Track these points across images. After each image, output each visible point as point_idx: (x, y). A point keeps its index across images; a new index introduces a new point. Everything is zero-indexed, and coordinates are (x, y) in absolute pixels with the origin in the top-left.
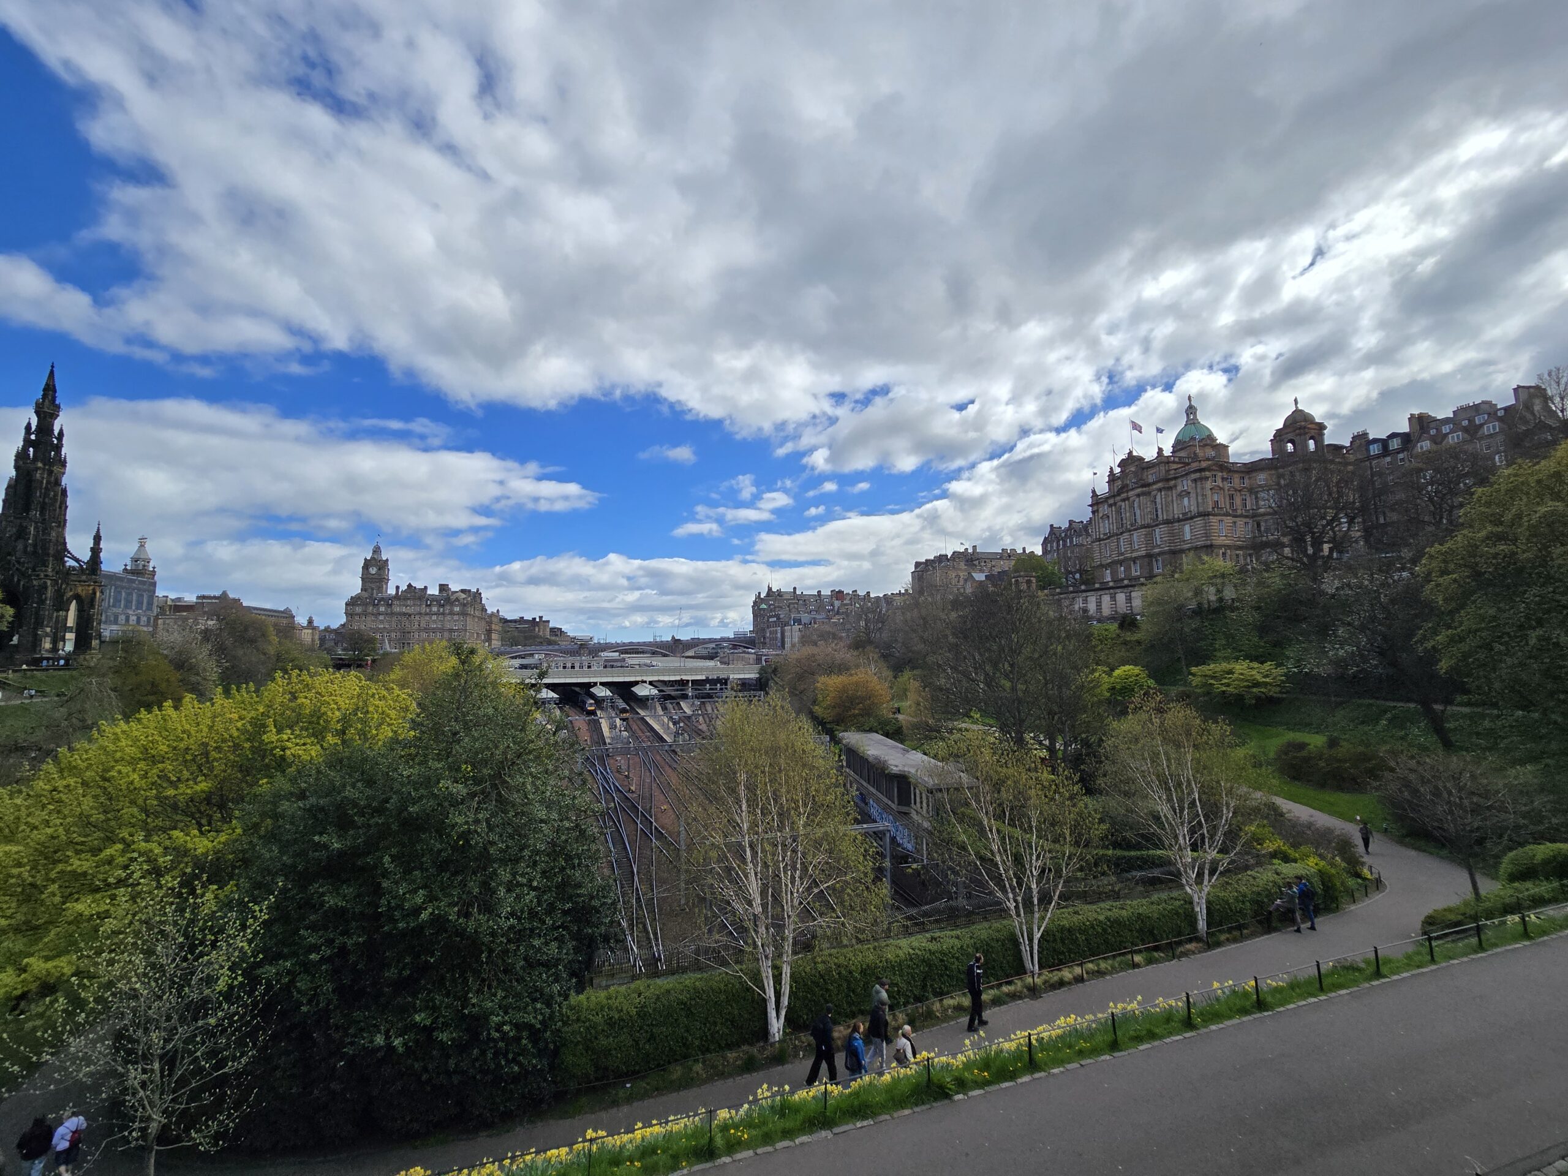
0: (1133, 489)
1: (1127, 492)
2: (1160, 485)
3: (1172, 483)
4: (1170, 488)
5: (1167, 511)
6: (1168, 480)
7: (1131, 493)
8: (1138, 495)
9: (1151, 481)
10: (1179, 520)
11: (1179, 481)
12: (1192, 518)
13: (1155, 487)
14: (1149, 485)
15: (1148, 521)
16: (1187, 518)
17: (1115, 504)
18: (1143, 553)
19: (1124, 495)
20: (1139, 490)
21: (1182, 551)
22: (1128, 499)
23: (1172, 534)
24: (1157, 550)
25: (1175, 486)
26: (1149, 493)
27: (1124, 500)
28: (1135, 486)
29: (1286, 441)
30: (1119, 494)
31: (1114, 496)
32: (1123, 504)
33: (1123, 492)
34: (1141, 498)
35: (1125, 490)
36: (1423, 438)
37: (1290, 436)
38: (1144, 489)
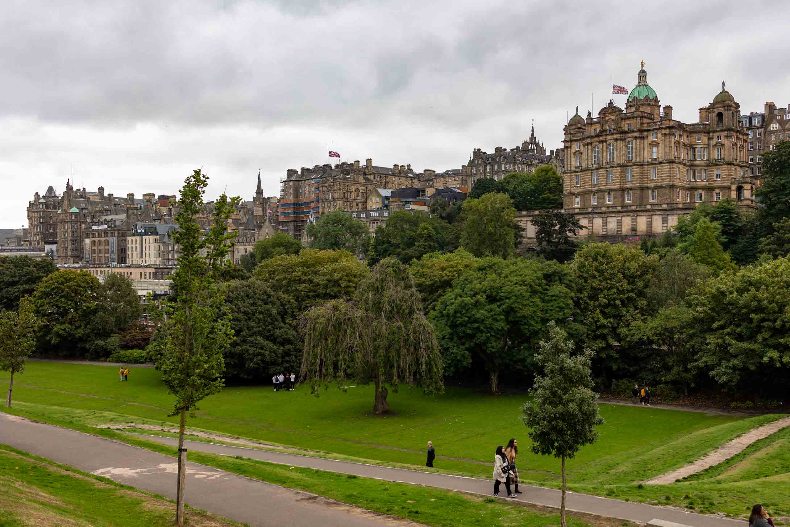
0: (610, 134)
1: (606, 135)
2: (636, 134)
3: (645, 134)
4: (642, 138)
5: (640, 155)
6: (642, 131)
7: (609, 137)
8: (616, 140)
9: (627, 129)
10: (648, 164)
11: (651, 133)
12: (660, 163)
13: (630, 135)
14: (625, 133)
15: (622, 161)
16: (655, 163)
17: (591, 144)
18: (617, 186)
19: (602, 138)
20: (618, 136)
21: (648, 188)
22: (606, 141)
23: (642, 174)
24: (628, 186)
25: (647, 137)
26: (623, 140)
27: (601, 142)
28: (615, 132)
29: (716, 113)
30: (597, 136)
31: (592, 137)
32: (601, 145)
33: (603, 135)
34: (619, 142)
35: (604, 133)
36: (774, 121)
37: (721, 110)
38: (622, 135)
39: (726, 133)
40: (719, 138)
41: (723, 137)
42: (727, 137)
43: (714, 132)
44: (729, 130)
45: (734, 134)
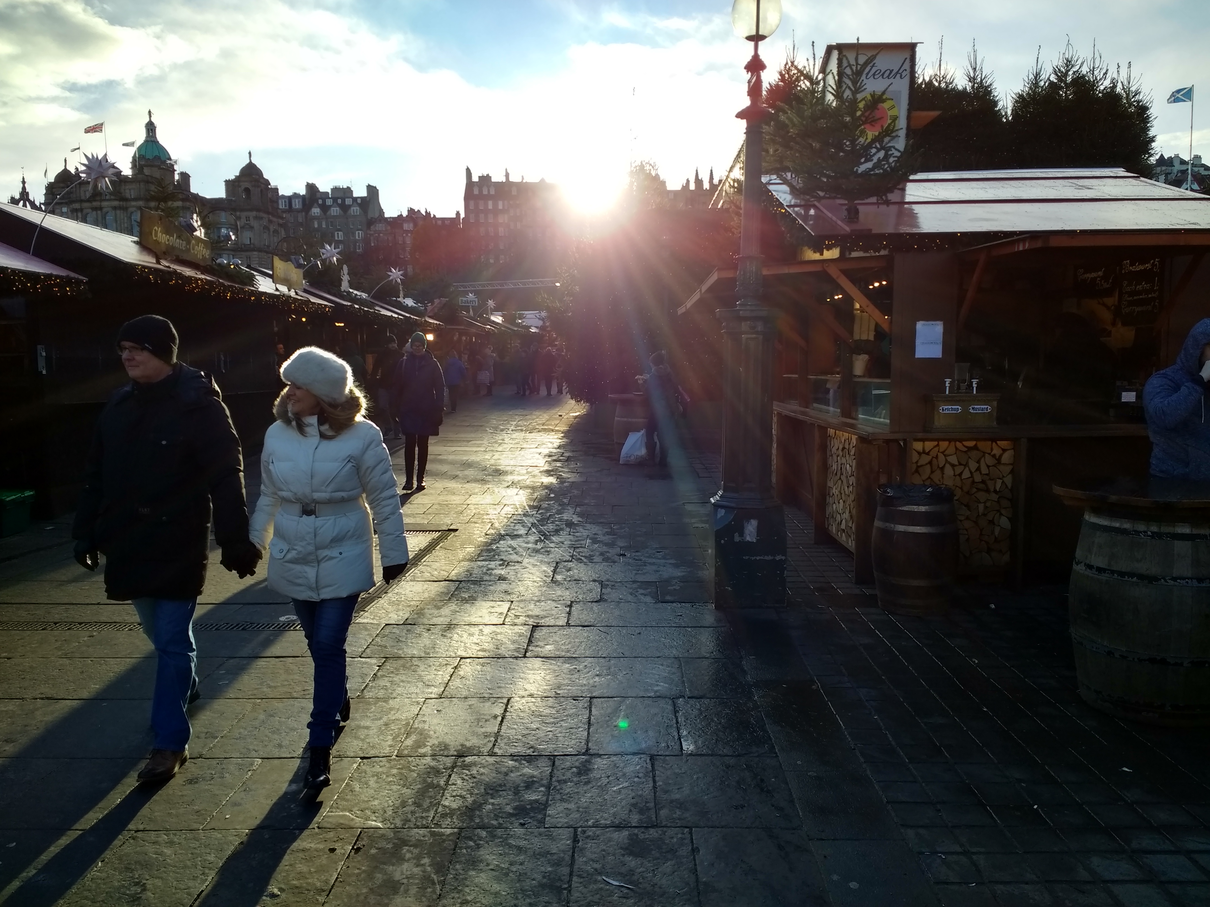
0: (108, 200)
1: (101, 201)
7: (105, 204)
8: (115, 208)
9: (128, 196)
13: (133, 203)
14: (126, 200)
17: (81, 210)
19: (96, 204)
20: (116, 203)
22: (101, 209)
26: (125, 209)
27: (95, 209)
28: (112, 197)
29: (243, 188)
30: (88, 201)
31: (81, 201)
32: (95, 213)
33: (95, 201)
34: (118, 212)
35: (98, 198)
36: (316, 205)
37: (247, 185)
38: (121, 203)
39: (254, 213)
40: (248, 218)
41: (251, 218)
42: (256, 218)
43: (242, 210)
44: (258, 210)
45: (265, 216)
